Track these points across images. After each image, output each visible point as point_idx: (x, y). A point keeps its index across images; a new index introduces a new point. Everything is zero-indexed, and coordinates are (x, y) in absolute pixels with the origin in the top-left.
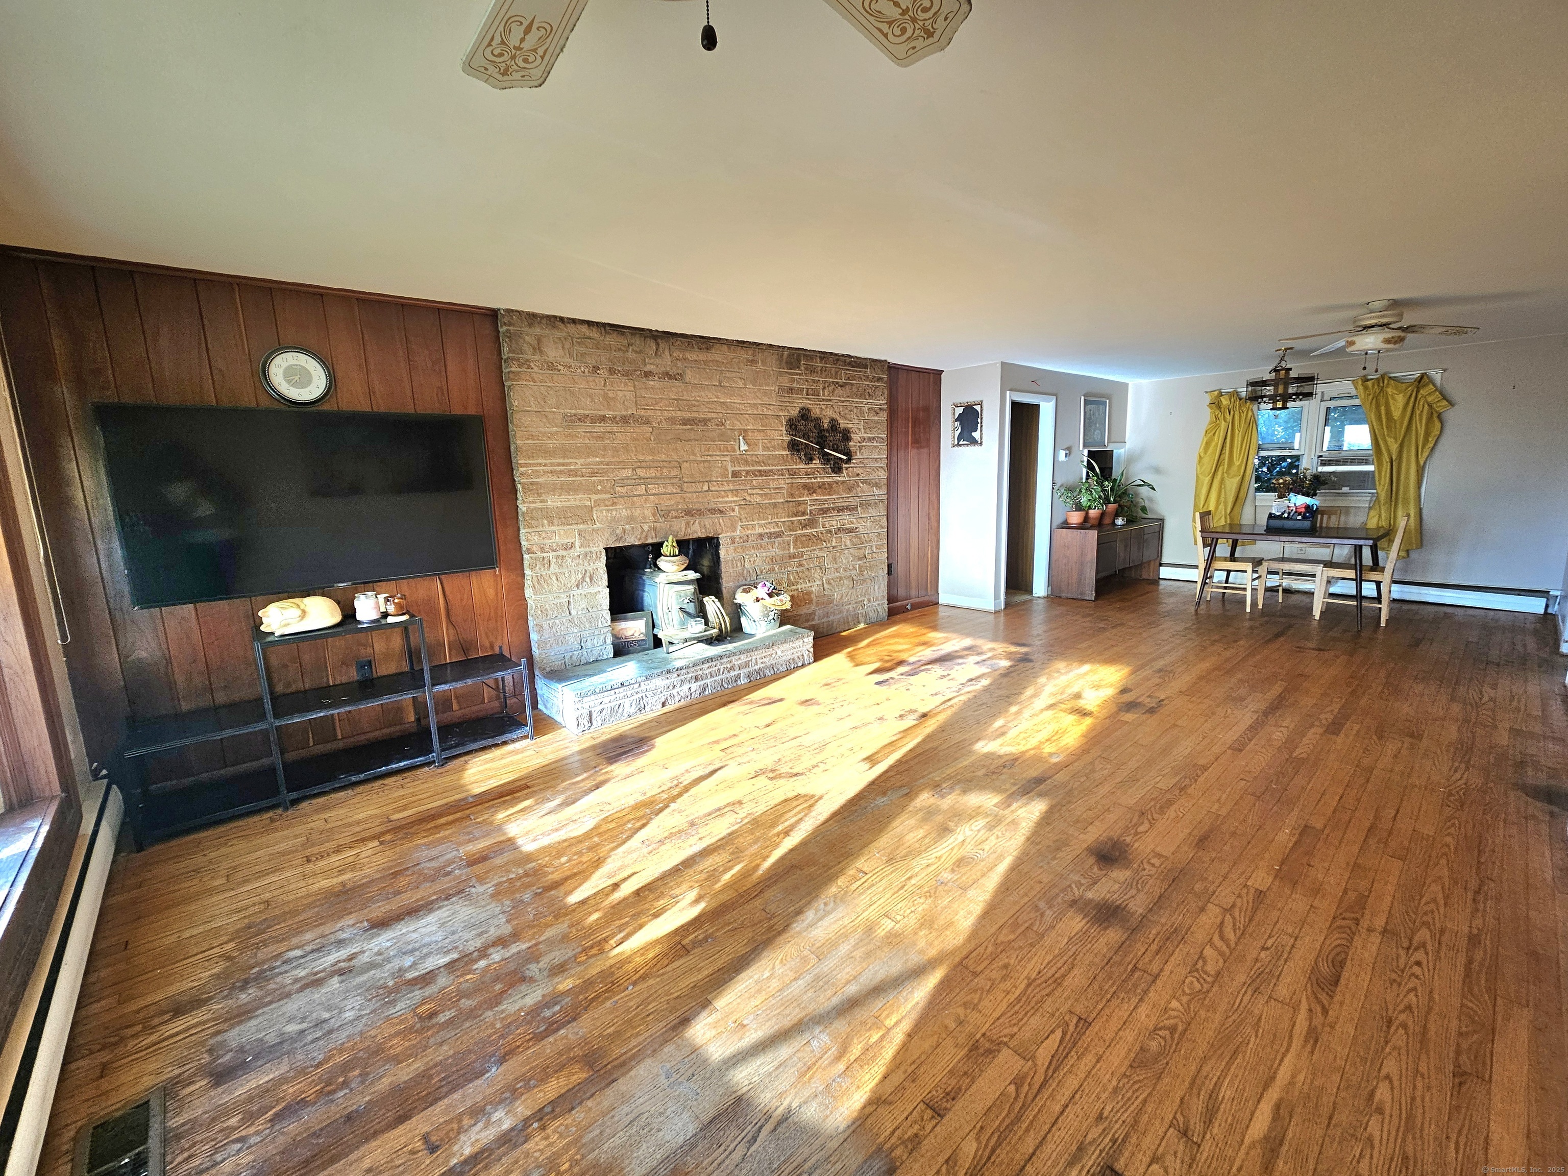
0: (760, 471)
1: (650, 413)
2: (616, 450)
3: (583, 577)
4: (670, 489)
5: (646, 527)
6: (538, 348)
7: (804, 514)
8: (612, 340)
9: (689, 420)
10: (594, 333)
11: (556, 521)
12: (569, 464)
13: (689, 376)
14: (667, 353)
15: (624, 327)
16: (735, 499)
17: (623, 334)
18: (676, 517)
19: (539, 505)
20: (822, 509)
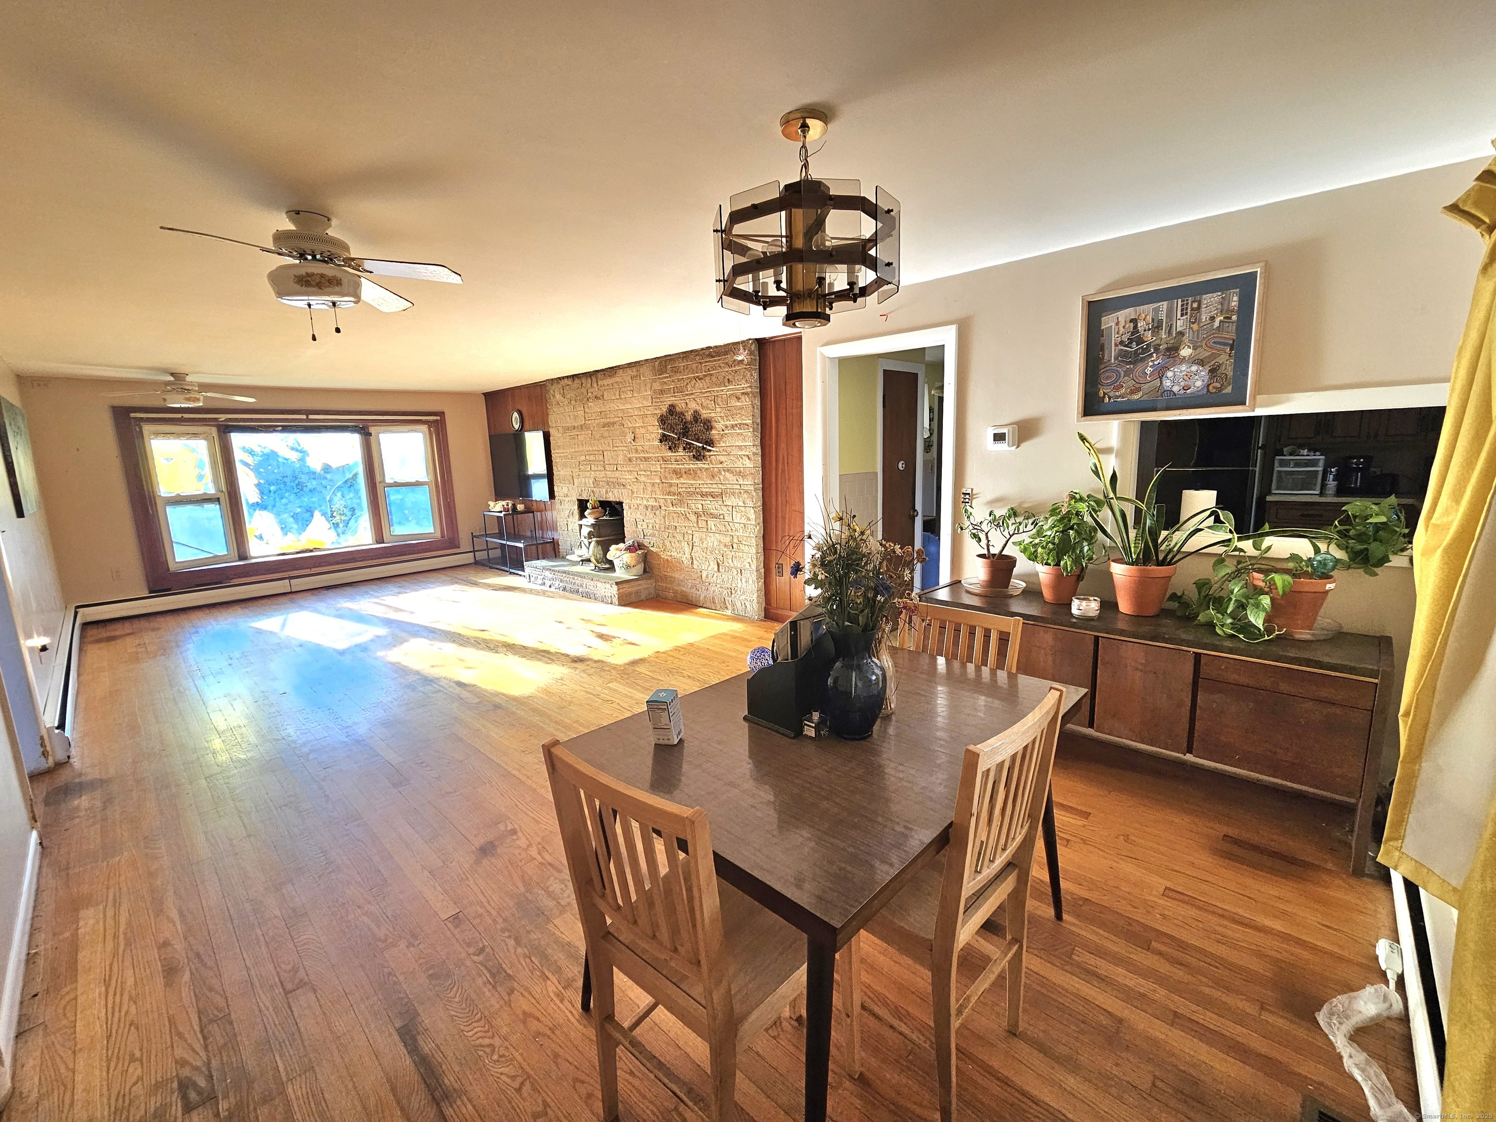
0: (645, 458)
1: (590, 422)
2: (578, 445)
3: (570, 512)
4: (599, 468)
5: (590, 490)
7: (674, 494)
8: (576, 383)
9: (606, 424)
11: (562, 482)
13: (606, 395)
14: (596, 384)
16: (630, 477)
17: (580, 378)
18: (603, 486)
19: (558, 473)
20: (688, 492)
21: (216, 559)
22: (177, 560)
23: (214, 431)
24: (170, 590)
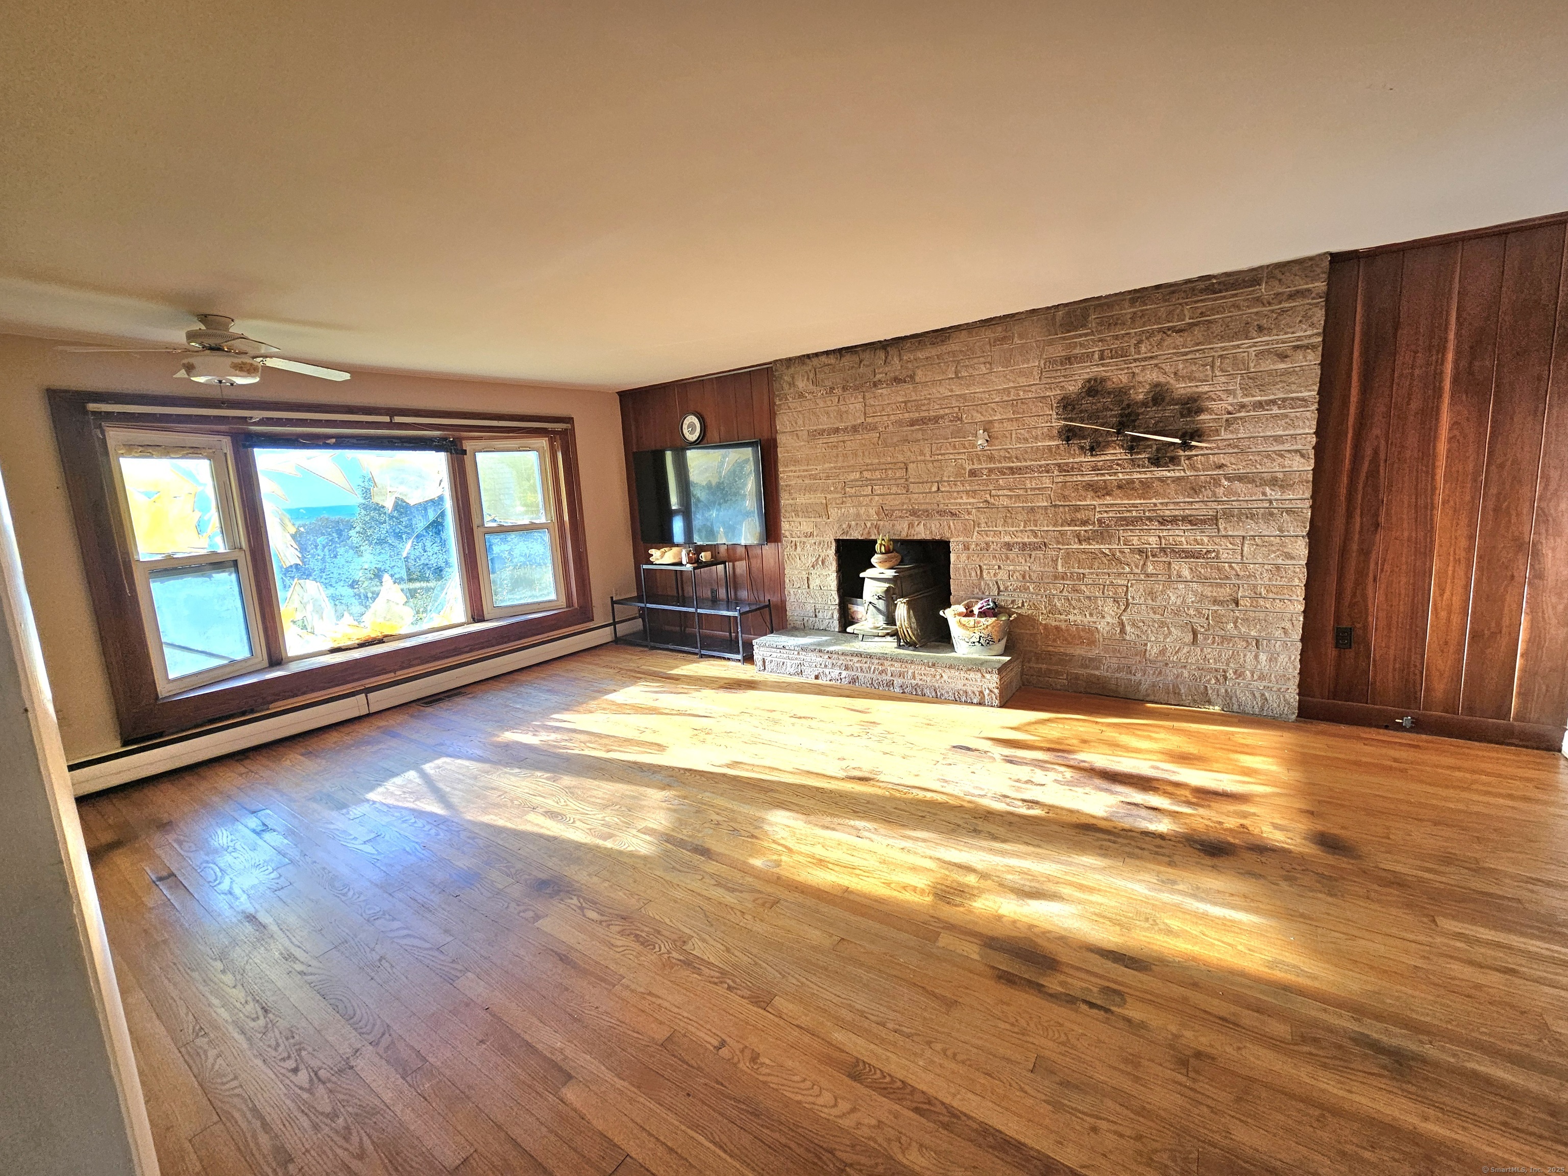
0: (1011, 468)
1: (877, 419)
2: (845, 456)
3: (817, 560)
4: (894, 489)
5: (869, 525)
6: (792, 384)
7: (1084, 523)
8: (847, 360)
9: (917, 420)
10: (832, 360)
11: (800, 514)
12: (811, 470)
13: (920, 376)
14: (896, 360)
15: (856, 346)
16: (972, 500)
17: (856, 352)
18: (900, 517)
19: (791, 502)
20: (1125, 519)
21: (234, 669)
22: (171, 676)
23: (226, 444)
24: (161, 735)
